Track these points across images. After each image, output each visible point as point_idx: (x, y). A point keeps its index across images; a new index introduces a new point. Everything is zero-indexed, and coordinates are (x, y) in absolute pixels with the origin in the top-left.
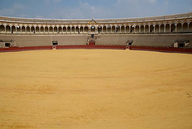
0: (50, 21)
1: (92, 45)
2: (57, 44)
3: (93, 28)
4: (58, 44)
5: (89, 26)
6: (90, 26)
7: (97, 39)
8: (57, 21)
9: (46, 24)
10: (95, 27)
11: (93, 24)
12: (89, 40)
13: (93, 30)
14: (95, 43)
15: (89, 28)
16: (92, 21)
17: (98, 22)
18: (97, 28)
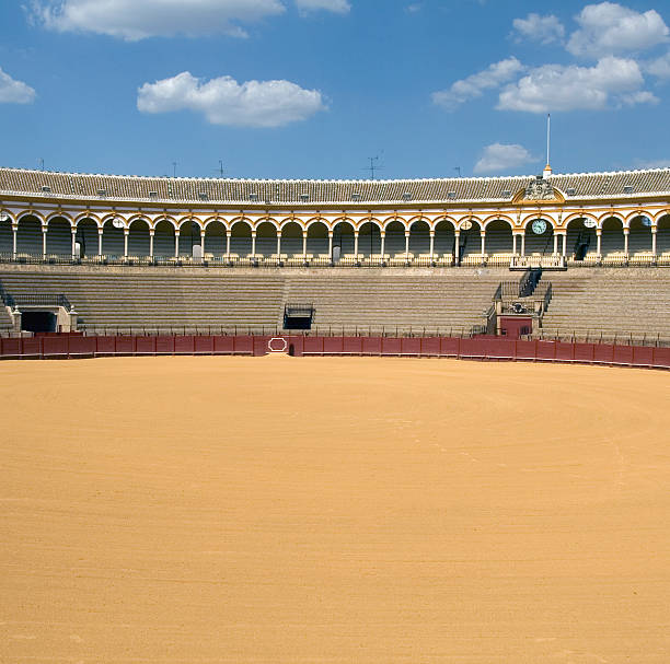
0: (289, 192)
2: (305, 323)
3: (539, 228)
4: (315, 328)
5: (514, 215)
6: (523, 216)
8: (329, 191)
9: (267, 208)
10: (549, 225)
11: (540, 205)
12: (498, 307)
13: (540, 241)
15: (514, 233)
16: (534, 186)
17: (572, 193)
18: (564, 233)
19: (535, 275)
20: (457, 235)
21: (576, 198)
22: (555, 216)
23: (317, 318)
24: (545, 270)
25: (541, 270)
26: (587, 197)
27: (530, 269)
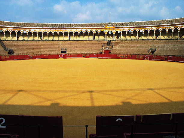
0: (60, 26)
1: (107, 54)
2: (65, 52)
3: (110, 33)
4: (67, 53)
5: (105, 30)
6: (107, 30)
7: (114, 47)
10: (112, 32)
11: (110, 28)
12: (103, 48)
13: (110, 35)
14: (111, 51)
15: (105, 34)
16: (109, 25)
17: (116, 26)
18: (115, 34)
19: (109, 42)
20: (94, 34)
21: (117, 27)
22: (113, 30)
23: (67, 51)
24: (111, 41)
25: (110, 41)
26: (119, 27)
27: (108, 41)
